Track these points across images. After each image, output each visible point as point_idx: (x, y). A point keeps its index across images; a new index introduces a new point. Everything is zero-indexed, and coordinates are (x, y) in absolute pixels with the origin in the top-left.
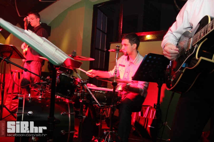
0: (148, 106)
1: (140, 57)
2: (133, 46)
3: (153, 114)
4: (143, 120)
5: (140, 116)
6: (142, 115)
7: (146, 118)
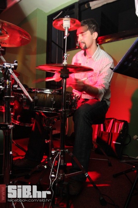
0: (111, 119)
1: (100, 51)
2: (93, 36)
3: (117, 128)
4: (107, 135)
5: (102, 131)
6: (105, 129)
7: (110, 133)
